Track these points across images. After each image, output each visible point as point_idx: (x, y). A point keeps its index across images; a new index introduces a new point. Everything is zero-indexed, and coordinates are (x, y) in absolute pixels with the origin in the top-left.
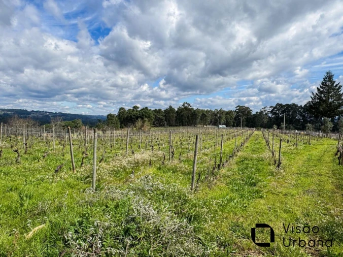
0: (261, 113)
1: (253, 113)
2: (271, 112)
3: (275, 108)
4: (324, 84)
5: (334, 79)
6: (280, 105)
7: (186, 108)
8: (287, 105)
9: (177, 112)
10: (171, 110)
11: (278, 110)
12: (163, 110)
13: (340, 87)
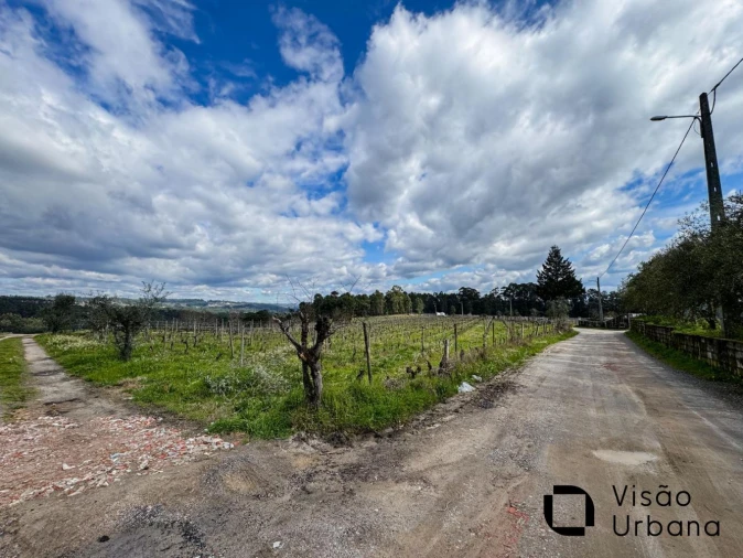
0: (492, 295)
1: (482, 295)
2: (504, 294)
3: (508, 289)
4: (550, 261)
5: (562, 255)
6: (515, 285)
7: (396, 293)
8: (523, 285)
9: (386, 298)
10: (377, 295)
11: (512, 291)
12: (368, 295)
13: (569, 264)
